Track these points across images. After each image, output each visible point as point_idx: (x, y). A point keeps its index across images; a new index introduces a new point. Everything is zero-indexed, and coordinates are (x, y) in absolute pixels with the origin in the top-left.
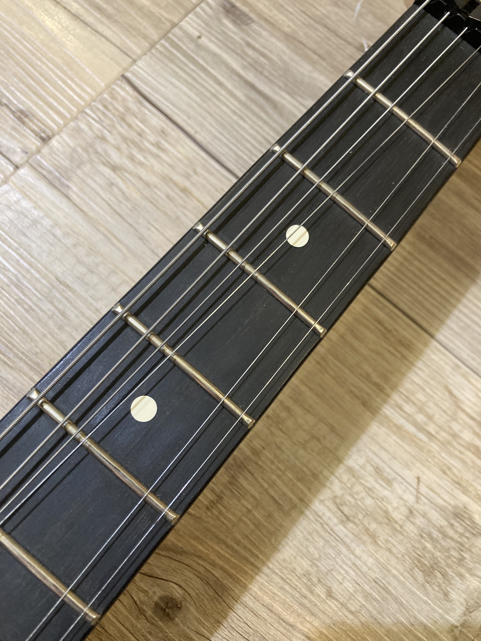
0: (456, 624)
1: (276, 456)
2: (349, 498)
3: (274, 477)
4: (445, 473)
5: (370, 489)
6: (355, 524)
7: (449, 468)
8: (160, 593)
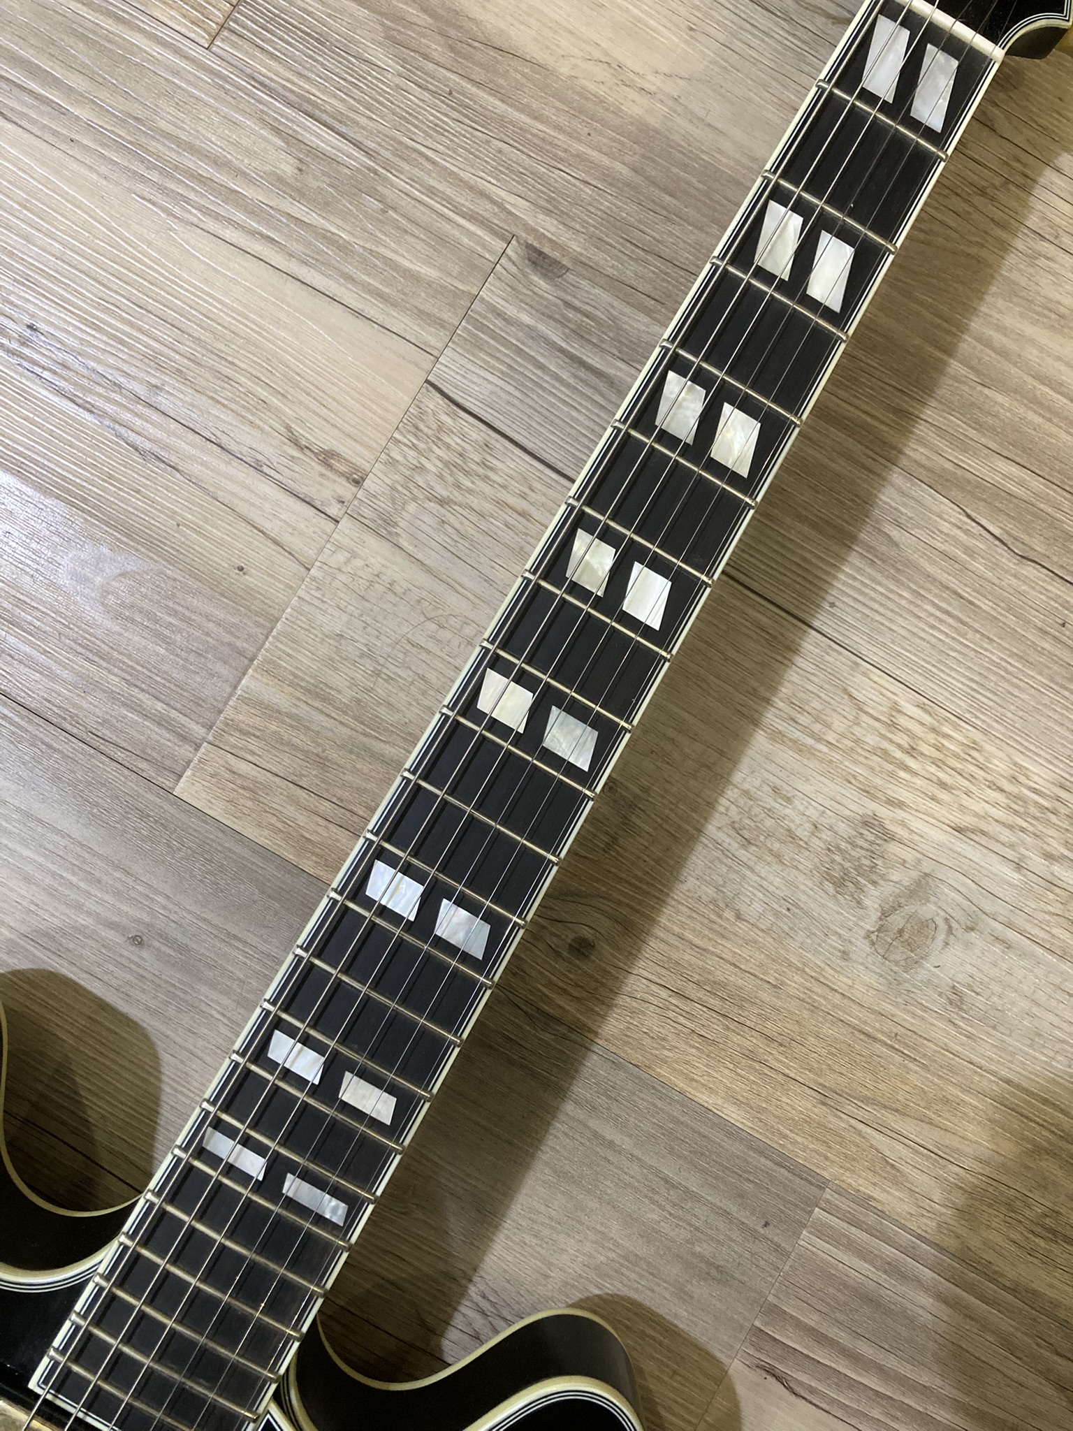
0: (872, 929)
1: (666, 791)
2: (748, 822)
3: (667, 811)
4: (850, 783)
5: (769, 810)
6: (756, 846)
7: (855, 777)
8: (572, 936)
